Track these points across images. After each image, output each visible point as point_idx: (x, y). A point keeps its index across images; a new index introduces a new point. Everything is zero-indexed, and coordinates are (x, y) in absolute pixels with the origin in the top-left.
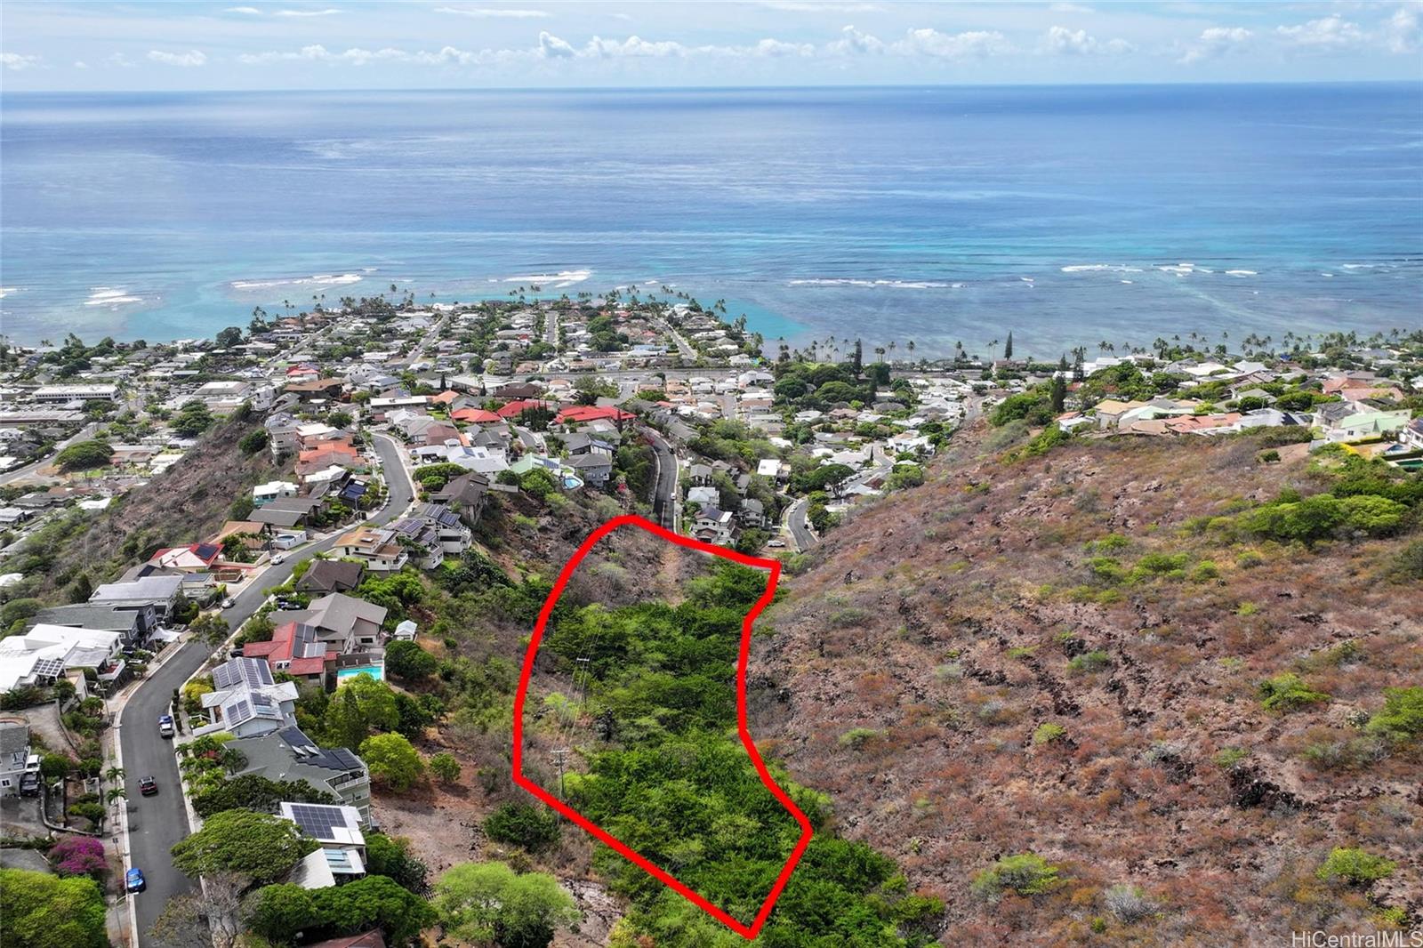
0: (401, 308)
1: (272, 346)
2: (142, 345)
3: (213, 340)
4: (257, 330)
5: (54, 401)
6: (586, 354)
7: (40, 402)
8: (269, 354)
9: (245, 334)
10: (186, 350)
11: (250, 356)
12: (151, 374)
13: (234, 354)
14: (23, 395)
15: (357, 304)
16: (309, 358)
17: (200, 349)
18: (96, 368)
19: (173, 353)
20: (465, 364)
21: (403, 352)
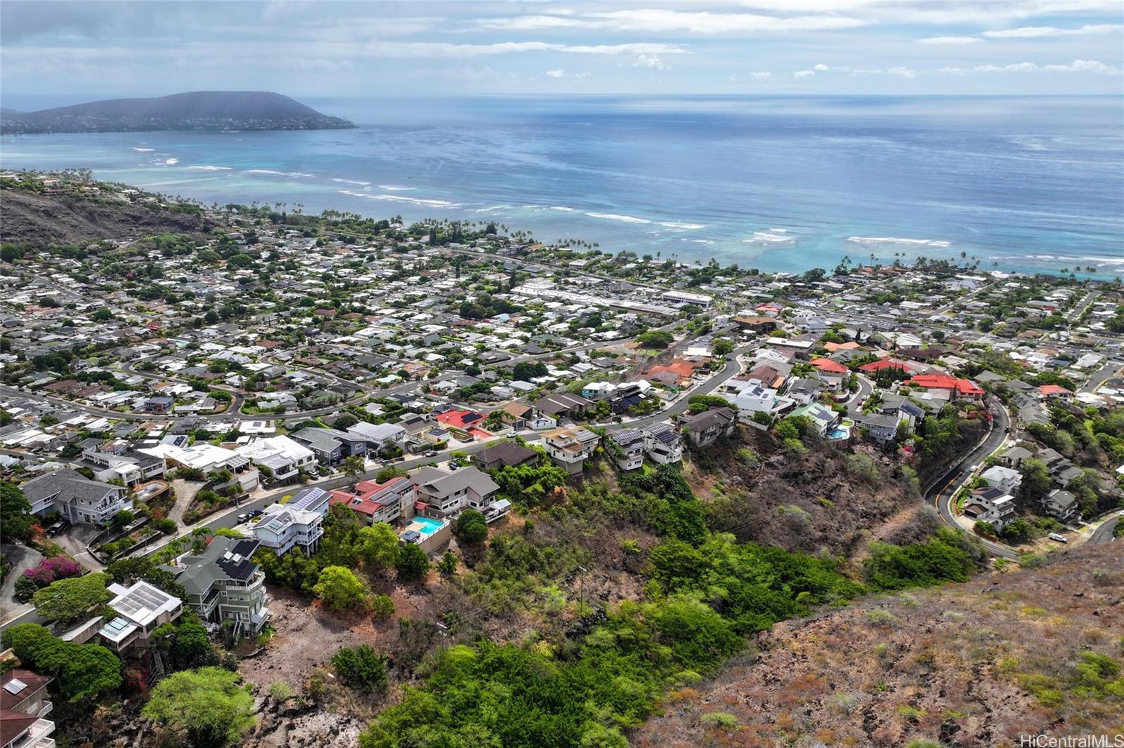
0: (962, 271)
1: (840, 286)
2: (755, 272)
3: (802, 275)
4: (840, 273)
5: (672, 301)
6: (1098, 332)
7: (665, 300)
8: (834, 291)
9: (828, 274)
10: (780, 280)
11: (819, 291)
12: (745, 293)
13: (810, 288)
14: (658, 294)
15: (928, 264)
16: (859, 298)
17: (790, 280)
18: (714, 283)
19: (770, 281)
20: (976, 322)
21: (936, 305)
